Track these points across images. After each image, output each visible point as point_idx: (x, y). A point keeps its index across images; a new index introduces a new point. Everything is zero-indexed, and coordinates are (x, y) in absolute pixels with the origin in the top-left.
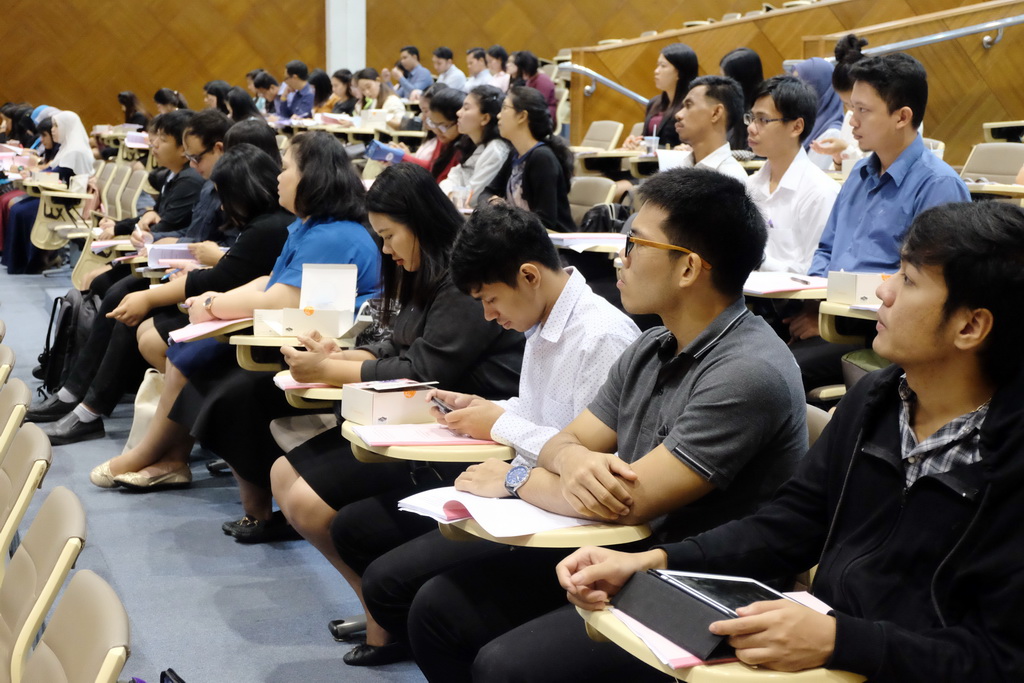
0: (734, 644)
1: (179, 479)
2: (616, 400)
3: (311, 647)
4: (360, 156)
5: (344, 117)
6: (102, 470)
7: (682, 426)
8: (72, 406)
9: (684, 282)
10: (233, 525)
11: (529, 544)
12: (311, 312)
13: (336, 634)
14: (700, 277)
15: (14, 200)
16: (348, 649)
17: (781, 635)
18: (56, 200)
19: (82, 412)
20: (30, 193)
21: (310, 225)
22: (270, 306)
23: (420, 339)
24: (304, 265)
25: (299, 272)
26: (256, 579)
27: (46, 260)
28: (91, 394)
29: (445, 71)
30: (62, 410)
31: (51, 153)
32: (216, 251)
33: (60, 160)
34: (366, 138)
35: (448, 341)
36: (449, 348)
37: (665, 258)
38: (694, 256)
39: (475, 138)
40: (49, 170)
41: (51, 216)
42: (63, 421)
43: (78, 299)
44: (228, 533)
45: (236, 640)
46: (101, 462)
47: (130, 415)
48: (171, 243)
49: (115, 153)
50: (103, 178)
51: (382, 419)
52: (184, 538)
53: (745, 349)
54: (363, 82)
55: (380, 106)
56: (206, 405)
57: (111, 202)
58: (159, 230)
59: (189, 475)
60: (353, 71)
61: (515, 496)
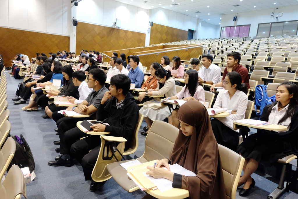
0: (93, 129)
1: (36, 109)
2: (89, 98)
3: (51, 132)
4: (72, 65)
5: (70, 59)
6: (24, 108)
7: (94, 102)
8: (21, 99)
9: (96, 84)
10: (43, 116)
11: (73, 117)
12: (53, 86)
13: (55, 130)
14: (98, 83)
15: (16, 68)
16: (57, 132)
17: (98, 127)
18: (22, 68)
19: (22, 100)
20: (19, 67)
21: (55, 74)
22: (48, 85)
23: (67, 90)
24: (53, 79)
25: (52, 81)
26: (45, 123)
27: (22, 77)
28: (24, 97)
29: (86, 54)
30: (19, 99)
31: (23, 61)
32: (43, 77)
33: (24, 63)
34: (73, 62)
35: (71, 90)
36: (71, 91)
37: (93, 81)
38: (97, 81)
39: (85, 63)
40: (23, 64)
41: (22, 71)
42: (19, 101)
43: (23, 83)
44: (42, 117)
45: (40, 131)
46: (24, 107)
47: (29, 101)
48: (37, 76)
49: (35, 62)
50: (31, 66)
51: (59, 101)
52: (35, 118)
53: (103, 92)
54: (73, 54)
55: (75, 58)
56: (38, 99)
57: (32, 69)
58: (36, 74)
59: (38, 109)
60: (72, 53)
61: (73, 111)
